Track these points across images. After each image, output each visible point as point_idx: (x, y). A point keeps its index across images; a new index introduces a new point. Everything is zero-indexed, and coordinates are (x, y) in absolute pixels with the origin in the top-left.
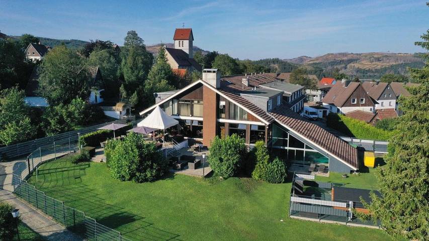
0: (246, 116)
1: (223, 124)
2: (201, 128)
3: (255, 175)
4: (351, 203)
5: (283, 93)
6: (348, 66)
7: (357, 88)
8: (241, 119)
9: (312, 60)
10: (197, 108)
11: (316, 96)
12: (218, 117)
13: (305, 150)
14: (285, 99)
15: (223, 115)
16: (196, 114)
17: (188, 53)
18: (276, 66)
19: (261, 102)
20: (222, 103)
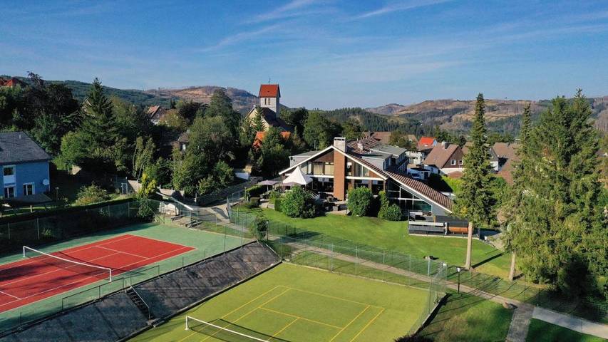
0: (368, 174)
1: (349, 181)
2: (332, 184)
3: (380, 215)
4: (446, 223)
5: (392, 155)
6: (453, 118)
7: (454, 152)
8: (364, 176)
9: (406, 108)
10: (328, 168)
11: (416, 159)
12: (346, 175)
13: (413, 199)
14: (393, 160)
15: (350, 174)
16: (328, 173)
17: (275, 111)
18: (358, 118)
19: (379, 163)
20: (349, 164)
